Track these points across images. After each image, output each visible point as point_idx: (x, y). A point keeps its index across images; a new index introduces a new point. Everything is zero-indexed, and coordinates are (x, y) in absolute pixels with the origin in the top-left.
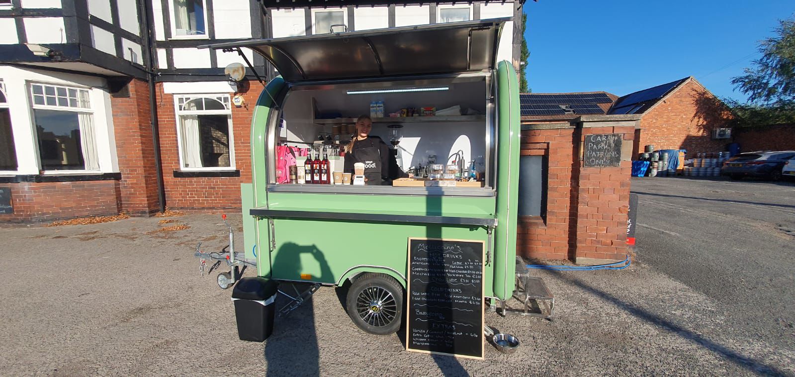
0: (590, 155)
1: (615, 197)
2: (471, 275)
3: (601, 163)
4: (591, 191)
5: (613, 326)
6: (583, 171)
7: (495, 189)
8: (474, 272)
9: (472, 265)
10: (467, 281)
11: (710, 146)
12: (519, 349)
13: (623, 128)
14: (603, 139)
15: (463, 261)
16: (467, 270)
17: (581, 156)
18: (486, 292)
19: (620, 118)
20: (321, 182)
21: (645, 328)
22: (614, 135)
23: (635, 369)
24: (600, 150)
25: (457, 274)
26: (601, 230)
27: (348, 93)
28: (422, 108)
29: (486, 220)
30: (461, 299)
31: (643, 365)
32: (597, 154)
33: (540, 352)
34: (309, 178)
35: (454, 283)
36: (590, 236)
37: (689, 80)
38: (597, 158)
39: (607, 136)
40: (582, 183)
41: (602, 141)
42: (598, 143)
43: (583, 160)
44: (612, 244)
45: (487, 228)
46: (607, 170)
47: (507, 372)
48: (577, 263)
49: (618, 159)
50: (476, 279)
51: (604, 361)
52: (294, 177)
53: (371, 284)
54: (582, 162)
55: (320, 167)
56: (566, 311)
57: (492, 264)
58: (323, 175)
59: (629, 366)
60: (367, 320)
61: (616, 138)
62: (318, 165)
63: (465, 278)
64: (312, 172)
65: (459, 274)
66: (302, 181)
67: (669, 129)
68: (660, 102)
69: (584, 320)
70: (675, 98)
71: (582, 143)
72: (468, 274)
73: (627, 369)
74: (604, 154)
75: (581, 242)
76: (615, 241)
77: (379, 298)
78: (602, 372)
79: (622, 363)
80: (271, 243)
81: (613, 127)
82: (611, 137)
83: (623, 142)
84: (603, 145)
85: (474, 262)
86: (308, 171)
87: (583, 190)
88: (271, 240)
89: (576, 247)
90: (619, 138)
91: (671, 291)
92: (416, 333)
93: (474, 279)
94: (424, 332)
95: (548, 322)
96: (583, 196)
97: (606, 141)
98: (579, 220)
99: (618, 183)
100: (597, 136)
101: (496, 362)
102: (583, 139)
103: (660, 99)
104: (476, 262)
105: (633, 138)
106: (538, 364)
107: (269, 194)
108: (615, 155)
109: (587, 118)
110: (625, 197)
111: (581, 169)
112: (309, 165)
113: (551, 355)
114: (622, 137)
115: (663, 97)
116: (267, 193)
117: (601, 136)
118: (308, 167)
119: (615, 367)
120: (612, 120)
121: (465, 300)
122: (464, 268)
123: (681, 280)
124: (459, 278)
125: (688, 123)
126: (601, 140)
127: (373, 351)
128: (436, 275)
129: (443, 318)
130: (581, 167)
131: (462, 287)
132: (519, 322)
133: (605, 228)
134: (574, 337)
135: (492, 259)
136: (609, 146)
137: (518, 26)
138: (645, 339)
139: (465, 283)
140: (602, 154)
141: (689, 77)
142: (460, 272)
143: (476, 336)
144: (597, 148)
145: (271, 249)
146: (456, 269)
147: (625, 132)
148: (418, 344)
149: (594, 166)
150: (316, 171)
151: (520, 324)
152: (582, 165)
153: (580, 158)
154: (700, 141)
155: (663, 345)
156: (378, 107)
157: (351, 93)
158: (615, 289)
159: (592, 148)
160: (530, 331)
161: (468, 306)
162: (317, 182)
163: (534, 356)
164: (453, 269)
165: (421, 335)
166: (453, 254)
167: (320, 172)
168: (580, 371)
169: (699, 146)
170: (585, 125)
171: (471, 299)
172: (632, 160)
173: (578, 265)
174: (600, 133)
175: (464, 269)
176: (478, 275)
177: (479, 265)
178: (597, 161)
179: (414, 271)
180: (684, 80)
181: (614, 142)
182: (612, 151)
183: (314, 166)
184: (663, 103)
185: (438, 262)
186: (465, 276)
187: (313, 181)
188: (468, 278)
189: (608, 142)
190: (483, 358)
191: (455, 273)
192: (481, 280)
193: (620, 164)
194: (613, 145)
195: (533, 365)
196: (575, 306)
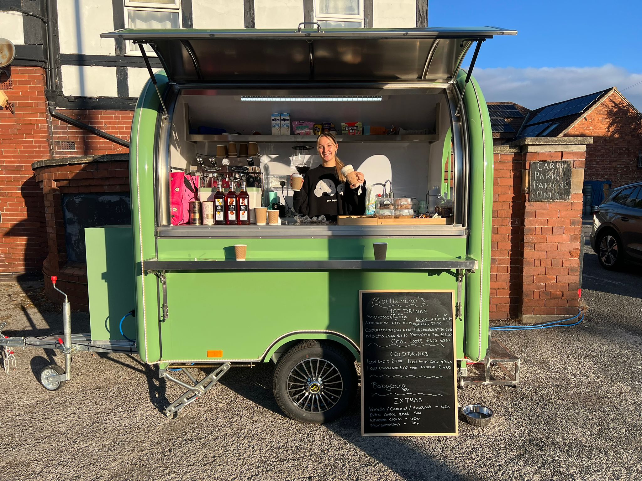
0: (537, 186)
1: (566, 237)
2: (439, 333)
3: (549, 196)
4: (538, 230)
5: (584, 387)
6: (530, 206)
7: (466, 227)
8: (442, 329)
9: (439, 321)
10: (435, 341)
11: (636, 176)
12: (494, 420)
13: (573, 153)
14: (551, 166)
15: (429, 316)
16: (434, 327)
17: (526, 188)
18: (458, 354)
19: (570, 141)
20: (239, 222)
21: (616, 385)
22: (563, 162)
23: (618, 425)
24: (547, 180)
25: (421, 333)
26: (550, 280)
27: (243, 99)
28: (343, 124)
29: (454, 264)
30: (428, 364)
31: (624, 421)
32: (544, 185)
33: (517, 421)
34: (220, 216)
35: (419, 344)
36: (539, 287)
37: (611, 93)
38: (546, 190)
39: (555, 163)
40: (528, 222)
41: (550, 170)
42: (545, 172)
43: (528, 193)
44: (563, 296)
45: (457, 275)
46: (557, 205)
47: (488, 444)
48: (523, 322)
49: (568, 192)
50: (445, 338)
51: (585, 422)
52: (197, 216)
53: (309, 355)
54: (527, 195)
55: (238, 202)
56: (528, 375)
57: (462, 317)
58: (241, 212)
59: (612, 424)
60: (302, 405)
61: (565, 166)
62: (234, 199)
63: (432, 337)
64: (226, 209)
65: (425, 332)
66: (209, 222)
67: (591, 154)
68: (580, 119)
69: (551, 383)
70: (597, 114)
71: (527, 171)
72: (436, 332)
73: (611, 426)
74: (552, 186)
75: (527, 295)
76: (565, 291)
77: (319, 373)
78: (587, 433)
79: (604, 422)
80: (161, 310)
81: (562, 152)
82: (560, 164)
83: (573, 170)
84: (550, 174)
85: (441, 316)
86: (219, 208)
87: (530, 230)
88: (161, 306)
89: (522, 301)
90: (569, 165)
91: (632, 346)
92: (373, 413)
93: (443, 338)
94: (384, 409)
95: (512, 389)
96: (529, 238)
97: (554, 170)
98: (525, 268)
99: (568, 221)
100: (545, 162)
101: (472, 437)
102: (528, 167)
103: (580, 115)
104: (445, 317)
105: (584, 166)
106: (519, 433)
107: (160, 240)
108: (564, 186)
109: (532, 141)
110: (576, 238)
111: (527, 204)
112: (221, 200)
113: (529, 422)
114: (572, 165)
115: (584, 113)
116: (156, 239)
117: (548, 163)
118: (219, 202)
119: (598, 426)
120: (561, 143)
121: (433, 364)
122: (430, 324)
123: (639, 334)
124: (424, 338)
125: (612, 147)
126: (549, 167)
127: (320, 442)
128: (396, 337)
129: (407, 390)
130: (527, 202)
131: (429, 350)
132: (481, 392)
133: (555, 276)
134: (547, 402)
135: (462, 312)
136: (558, 175)
137: (423, 12)
138: (620, 396)
139: (432, 343)
140: (550, 184)
141: (611, 89)
142: (426, 330)
143: (448, 407)
144: (545, 177)
145: (162, 318)
146: (420, 327)
147: (575, 159)
148: (376, 426)
149: (541, 200)
150: (231, 207)
151: (482, 395)
152: (527, 199)
153: (524, 190)
154: (625, 170)
155: (639, 400)
156: (283, 120)
157: (246, 99)
158: (574, 348)
159: (538, 178)
160: (497, 400)
161: (437, 371)
162: (231, 223)
163: (512, 426)
164: (417, 327)
165: (379, 415)
166: (416, 308)
167: (238, 209)
168: (566, 435)
169: (624, 176)
170: (531, 149)
171: (440, 363)
172: (583, 192)
173: (526, 324)
174: (548, 159)
175: (431, 327)
176: (447, 332)
177: (448, 320)
178: (544, 194)
179: (369, 334)
180: (606, 92)
181: (563, 171)
182: (561, 181)
183: (229, 200)
184: (584, 120)
185: (398, 320)
186: (431, 335)
187: (226, 222)
188: (435, 337)
189: (556, 170)
190: (456, 434)
191: (420, 333)
192: (452, 338)
193: (570, 197)
194: (563, 174)
195: (514, 434)
196: (537, 370)
